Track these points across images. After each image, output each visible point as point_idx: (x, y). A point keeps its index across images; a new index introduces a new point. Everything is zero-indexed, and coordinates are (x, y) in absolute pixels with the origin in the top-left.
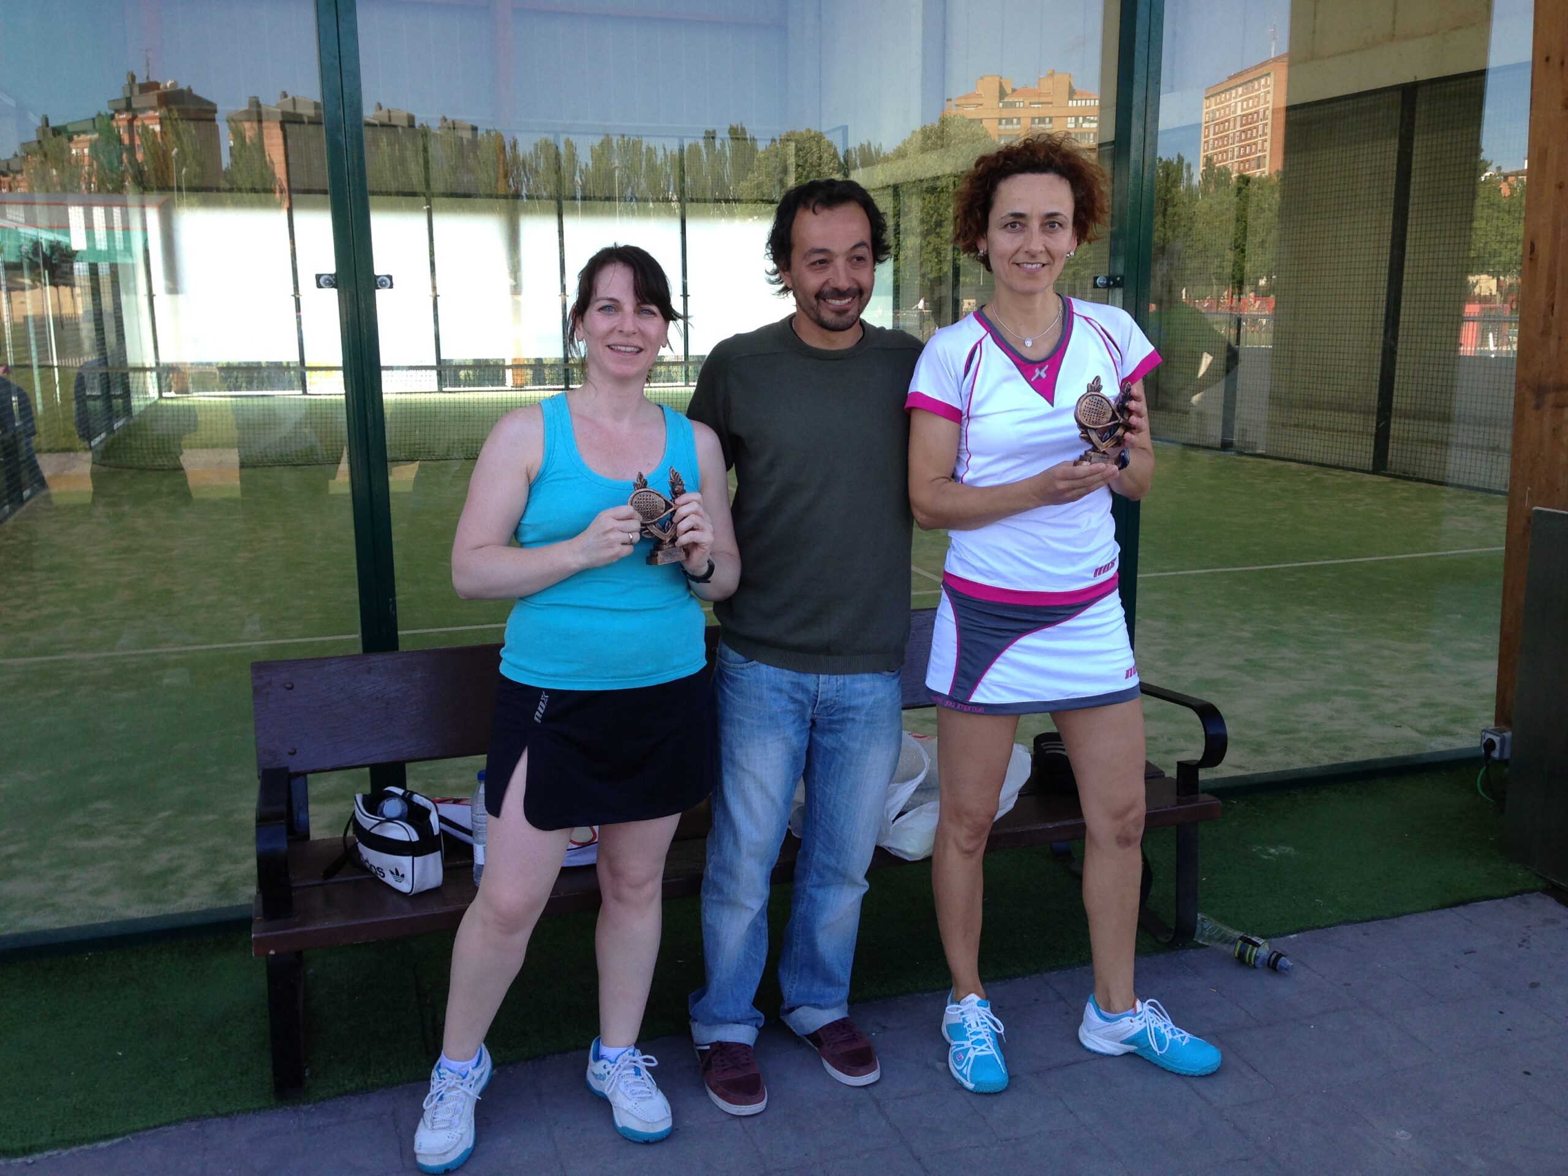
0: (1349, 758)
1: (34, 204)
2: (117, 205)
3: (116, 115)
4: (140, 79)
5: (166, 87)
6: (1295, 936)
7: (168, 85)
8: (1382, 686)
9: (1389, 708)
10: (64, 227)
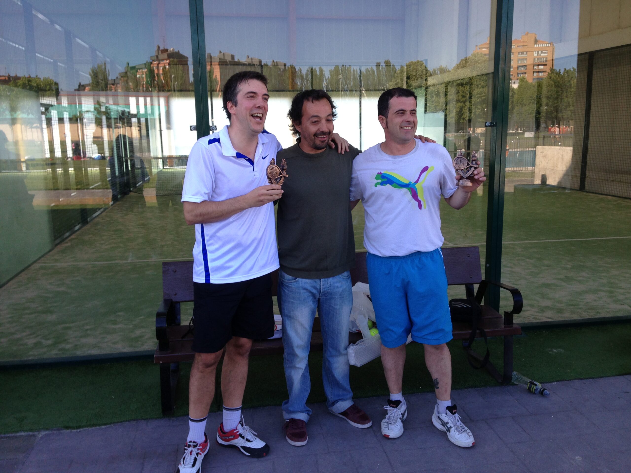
0: (598, 316)
1: (117, 96)
2: (149, 97)
3: (153, 62)
4: (162, 48)
5: (170, 51)
6: (555, 383)
7: (171, 50)
8: (620, 288)
9: (621, 297)
10: (127, 104)
